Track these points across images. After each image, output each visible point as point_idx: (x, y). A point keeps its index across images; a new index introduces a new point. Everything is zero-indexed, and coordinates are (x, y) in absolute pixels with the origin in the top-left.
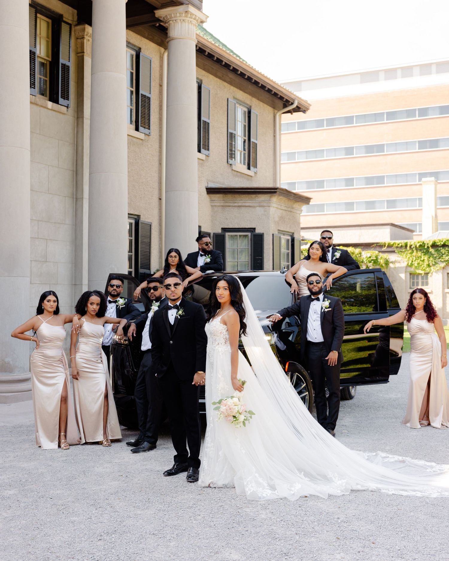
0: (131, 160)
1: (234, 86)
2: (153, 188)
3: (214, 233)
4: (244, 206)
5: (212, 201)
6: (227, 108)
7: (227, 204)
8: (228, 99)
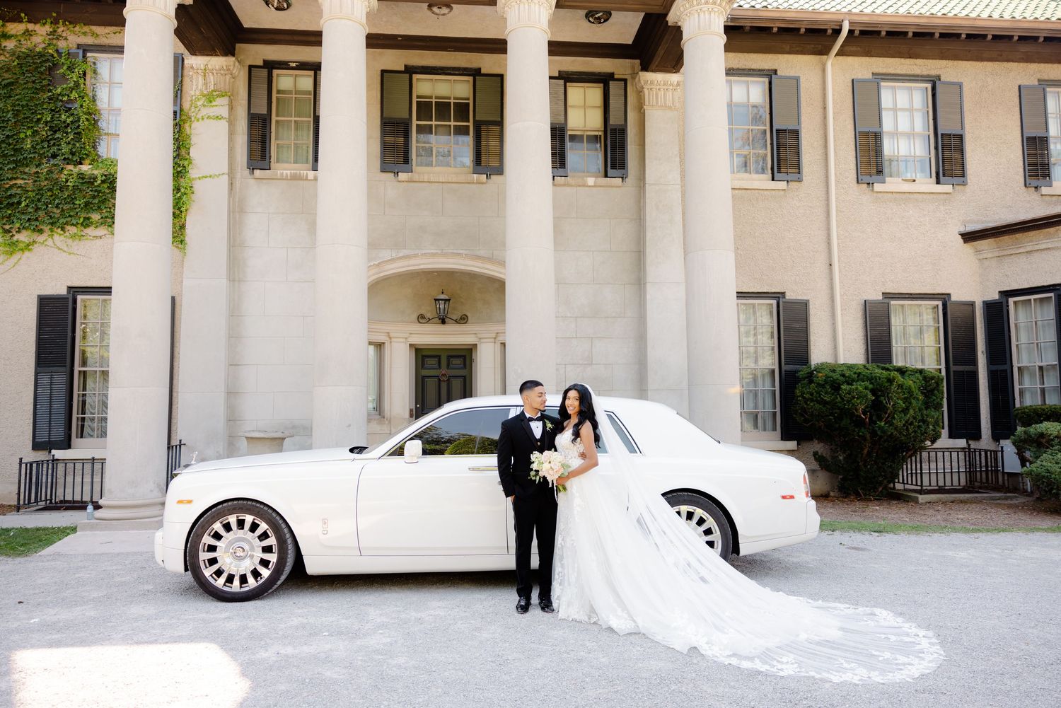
0: (761, 221)
1: (1039, 63)
2: (813, 252)
3: (984, 302)
4: (1038, 250)
5: (977, 251)
6: (1018, 101)
7: (1005, 253)
8: (1019, 86)
